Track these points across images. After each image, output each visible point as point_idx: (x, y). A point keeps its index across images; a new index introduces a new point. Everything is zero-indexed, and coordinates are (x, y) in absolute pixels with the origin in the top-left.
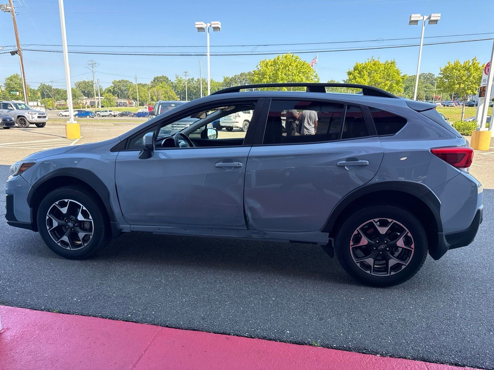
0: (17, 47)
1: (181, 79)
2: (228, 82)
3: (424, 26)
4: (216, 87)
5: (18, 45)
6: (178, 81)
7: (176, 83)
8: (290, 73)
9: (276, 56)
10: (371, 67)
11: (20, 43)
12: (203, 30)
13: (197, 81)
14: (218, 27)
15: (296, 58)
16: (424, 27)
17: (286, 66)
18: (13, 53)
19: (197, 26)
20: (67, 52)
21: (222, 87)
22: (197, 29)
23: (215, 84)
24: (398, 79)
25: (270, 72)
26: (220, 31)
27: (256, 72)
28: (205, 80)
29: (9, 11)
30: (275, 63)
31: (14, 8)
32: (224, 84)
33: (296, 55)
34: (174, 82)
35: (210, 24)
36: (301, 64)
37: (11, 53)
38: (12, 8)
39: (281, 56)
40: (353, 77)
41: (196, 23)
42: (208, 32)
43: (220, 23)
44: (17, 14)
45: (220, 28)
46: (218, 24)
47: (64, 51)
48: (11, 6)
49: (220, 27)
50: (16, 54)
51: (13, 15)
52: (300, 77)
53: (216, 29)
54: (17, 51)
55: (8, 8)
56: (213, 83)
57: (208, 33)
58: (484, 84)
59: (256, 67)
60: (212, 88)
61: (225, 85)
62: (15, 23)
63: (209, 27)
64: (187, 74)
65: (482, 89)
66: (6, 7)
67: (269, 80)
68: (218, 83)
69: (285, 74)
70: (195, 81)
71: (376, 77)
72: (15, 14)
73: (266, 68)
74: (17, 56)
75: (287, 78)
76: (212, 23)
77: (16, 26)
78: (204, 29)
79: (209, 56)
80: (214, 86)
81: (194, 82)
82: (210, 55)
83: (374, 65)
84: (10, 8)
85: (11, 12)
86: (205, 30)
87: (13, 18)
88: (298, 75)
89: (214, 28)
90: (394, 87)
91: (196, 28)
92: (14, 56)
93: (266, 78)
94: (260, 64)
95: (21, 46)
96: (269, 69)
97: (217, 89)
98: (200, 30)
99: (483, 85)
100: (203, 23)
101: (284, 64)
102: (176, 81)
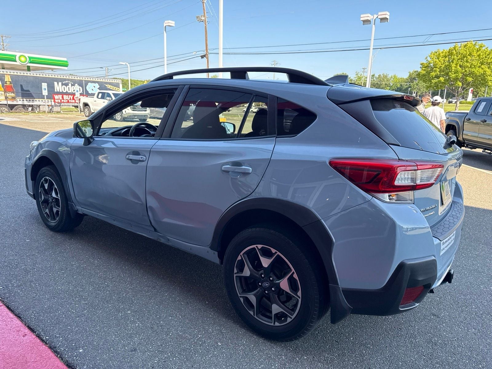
0: (205, 52)
1: (361, 75)
2: (413, 77)
4: (398, 83)
5: (207, 50)
6: (358, 78)
7: (355, 80)
8: (468, 64)
9: (452, 46)
11: (209, 47)
12: (369, 23)
13: (378, 78)
14: (386, 18)
15: (480, 47)
17: (464, 57)
18: (202, 57)
19: (362, 19)
20: (222, 53)
21: (405, 83)
22: (362, 22)
23: (398, 80)
25: (442, 64)
26: (388, 22)
27: (424, 65)
28: (387, 76)
29: (203, 21)
30: (450, 53)
31: (207, 18)
32: (408, 80)
33: (480, 43)
34: (354, 79)
35: (377, 15)
36: (485, 53)
37: (201, 56)
38: (205, 18)
39: (459, 44)
41: (362, 16)
42: (374, 24)
43: (388, 14)
44: (208, 23)
45: (388, 19)
46: (387, 14)
47: (219, 53)
48: (204, 16)
49: (388, 17)
50: (204, 57)
51: (205, 24)
52: (482, 69)
53: (383, 20)
54: (205, 55)
55: (202, 18)
56: (396, 79)
57: (374, 26)
59: (425, 59)
60: (394, 84)
61: (410, 81)
62: (206, 31)
63: (375, 19)
64: (365, 71)
66: (200, 17)
67: (439, 74)
68: (401, 78)
69: (460, 66)
70: (376, 77)
72: (207, 23)
73: (437, 60)
74: (205, 58)
75: (464, 71)
76: (379, 14)
77: (207, 33)
78: (370, 21)
79: (371, 50)
80: (396, 82)
81: (375, 79)
82: (373, 49)
84: (204, 18)
85: (204, 21)
86: (371, 23)
87: (205, 26)
88: (479, 67)
89: (381, 20)
91: (362, 20)
92: (203, 59)
93: (435, 71)
94: (430, 55)
95: (209, 50)
96: (441, 61)
97: (399, 85)
98: (366, 23)
100: (369, 15)
101: (462, 54)
102: (356, 78)
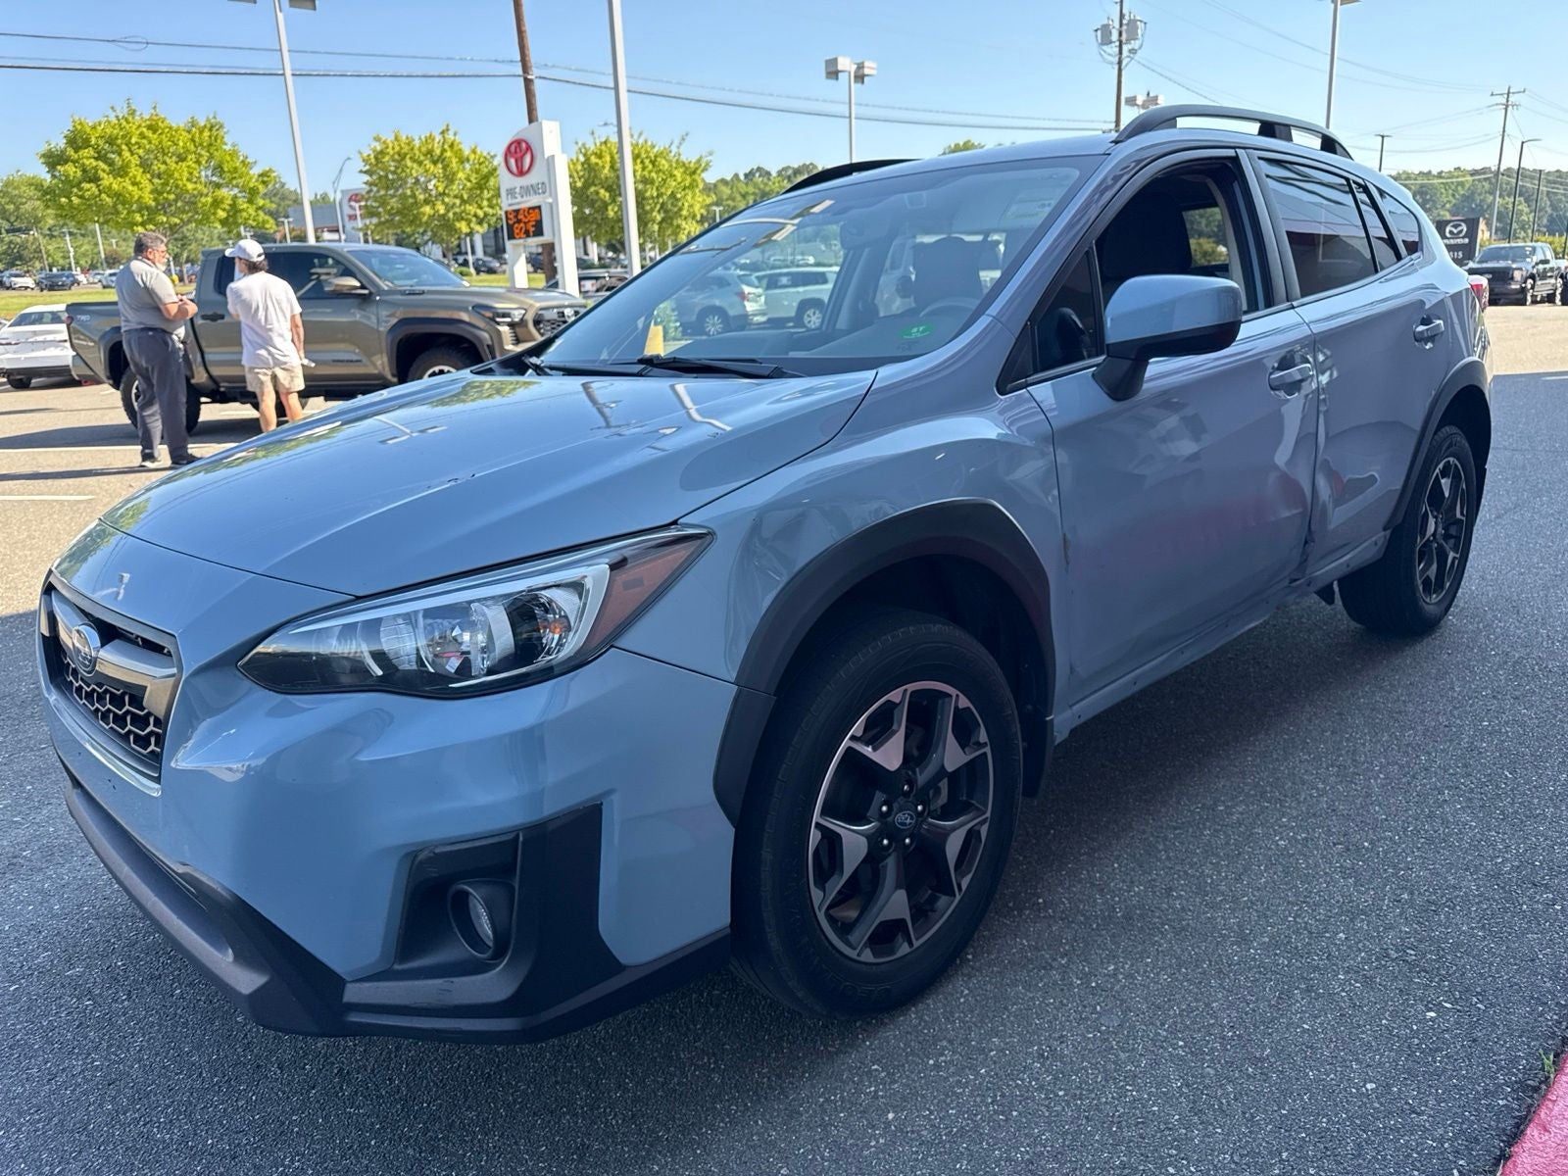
3: (281, 11)
10: (142, 136)
16: (280, 16)
24: (251, 185)
40: (79, 174)
58: (510, 201)
65: (511, 216)
71: (176, 175)
83: (153, 128)
90: (241, 211)
99: (510, 205)
